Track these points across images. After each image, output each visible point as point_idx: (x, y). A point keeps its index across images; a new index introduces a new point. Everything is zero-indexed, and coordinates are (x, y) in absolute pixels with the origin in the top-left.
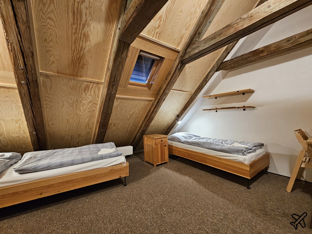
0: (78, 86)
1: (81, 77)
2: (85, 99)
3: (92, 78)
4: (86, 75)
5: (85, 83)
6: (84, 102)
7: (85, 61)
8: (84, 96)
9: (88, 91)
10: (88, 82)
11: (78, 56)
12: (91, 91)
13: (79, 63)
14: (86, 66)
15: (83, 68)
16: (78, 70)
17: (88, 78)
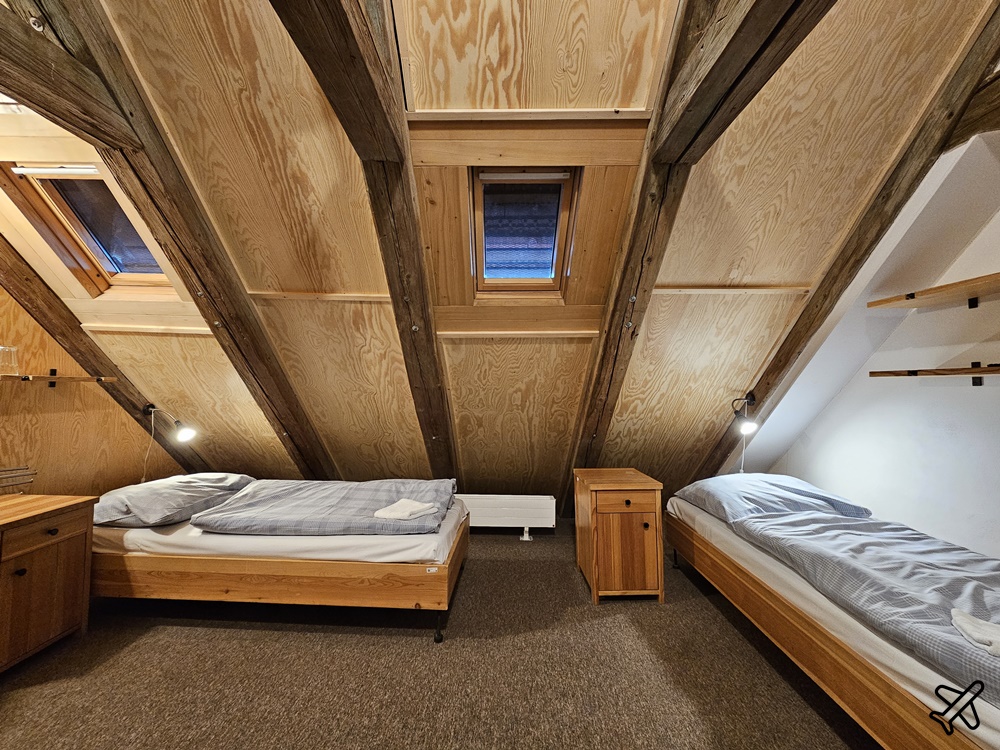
0: (336, 316)
1: (333, 291)
2: (366, 348)
3: (359, 290)
4: (343, 284)
5: (347, 305)
6: (370, 356)
7: (325, 247)
8: (360, 341)
9: (364, 327)
10: (355, 302)
11: (305, 237)
12: (372, 327)
13: (315, 256)
14: (333, 261)
15: (328, 267)
16: (320, 274)
17: (351, 292)
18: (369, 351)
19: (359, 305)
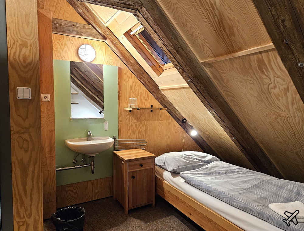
0: (246, 66)
1: (240, 50)
2: (272, 85)
3: (256, 44)
4: (245, 43)
5: (252, 57)
6: (276, 91)
7: (228, 21)
8: (267, 81)
9: (267, 70)
10: (256, 53)
11: (216, 19)
12: (272, 69)
13: (224, 29)
14: (235, 29)
15: (233, 34)
16: (230, 41)
17: (251, 47)
18: (275, 87)
19: (259, 55)
